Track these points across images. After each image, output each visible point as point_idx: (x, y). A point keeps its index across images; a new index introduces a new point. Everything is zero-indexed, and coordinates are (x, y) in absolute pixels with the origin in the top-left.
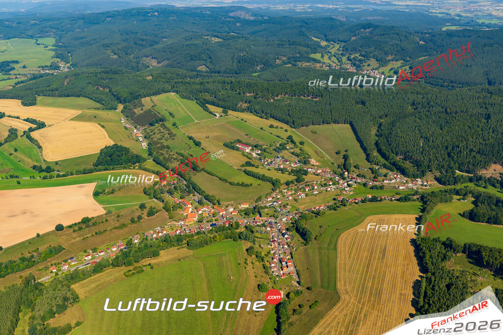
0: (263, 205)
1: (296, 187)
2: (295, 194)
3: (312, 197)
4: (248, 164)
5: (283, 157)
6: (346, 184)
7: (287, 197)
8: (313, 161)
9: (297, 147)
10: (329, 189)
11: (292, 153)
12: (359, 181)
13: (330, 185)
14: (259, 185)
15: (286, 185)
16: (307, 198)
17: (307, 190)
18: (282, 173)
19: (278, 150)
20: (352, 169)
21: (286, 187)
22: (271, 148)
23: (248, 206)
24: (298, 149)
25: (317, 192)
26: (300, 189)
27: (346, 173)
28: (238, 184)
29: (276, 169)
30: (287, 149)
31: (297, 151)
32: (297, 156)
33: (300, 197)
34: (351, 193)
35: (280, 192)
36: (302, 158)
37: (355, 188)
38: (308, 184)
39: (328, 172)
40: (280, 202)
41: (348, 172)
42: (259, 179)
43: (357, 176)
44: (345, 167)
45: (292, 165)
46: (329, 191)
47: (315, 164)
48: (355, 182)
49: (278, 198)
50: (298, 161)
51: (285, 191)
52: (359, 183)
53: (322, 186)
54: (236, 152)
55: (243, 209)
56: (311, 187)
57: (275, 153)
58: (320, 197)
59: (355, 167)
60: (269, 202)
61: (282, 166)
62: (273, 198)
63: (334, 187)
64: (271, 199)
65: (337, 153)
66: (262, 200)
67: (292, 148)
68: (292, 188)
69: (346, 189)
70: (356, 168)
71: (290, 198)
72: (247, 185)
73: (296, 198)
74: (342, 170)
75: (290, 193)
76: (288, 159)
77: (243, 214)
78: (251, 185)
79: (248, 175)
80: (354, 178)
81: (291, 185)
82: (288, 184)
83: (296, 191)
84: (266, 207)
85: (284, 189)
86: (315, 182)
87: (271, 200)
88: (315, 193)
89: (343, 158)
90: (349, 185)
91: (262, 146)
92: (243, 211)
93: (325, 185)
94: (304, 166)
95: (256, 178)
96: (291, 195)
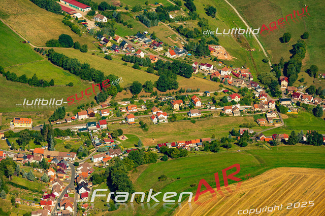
0: (63, 128)
1: (153, 98)
2: (146, 113)
3: (185, 123)
4: (65, 41)
5: (153, 37)
6: (272, 106)
7: (124, 116)
8: (219, 51)
9: (194, 18)
10: (228, 111)
11: (178, 30)
12: (306, 102)
13: (234, 103)
14: (71, 85)
15: (132, 91)
16: (172, 124)
17: (176, 106)
18: (134, 67)
19: (147, 19)
20: (302, 74)
21: (130, 95)
22: (135, 15)
23: (29, 126)
24: (196, 22)
25: (200, 115)
26: (162, 104)
27: (284, 83)
28: (23, 79)
29: (126, 59)
30: (170, 21)
31: (192, 25)
32: (187, 36)
33: (155, 120)
34: (277, 125)
35: (114, 105)
36: (195, 41)
37: (292, 115)
38: (183, 94)
39: (244, 76)
40: (105, 126)
41: (288, 81)
42: (75, 73)
43: (307, 91)
44: (287, 70)
45: (168, 54)
46: (227, 115)
47: (220, 57)
48: (298, 104)
49: (104, 118)
50: (185, 48)
51: (125, 104)
52: (306, 107)
53: (214, 102)
54: (52, 15)
55: (16, 131)
56: (188, 102)
57: (140, 26)
58: (202, 126)
59: (308, 71)
60: (81, 123)
61: (142, 55)
62: (92, 115)
63: (243, 108)
64: (86, 116)
65: (281, 40)
66: (66, 117)
67: (183, 19)
68: (143, 99)
69: (269, 115)
70: (310, 75)
71: (131, 120)
72: (41, 84)
73: (145, 122)
74: (278, 76)
75: (134, 110)
76: (165, 41)
77: (13, 141)
78: (52, 83)
79: (54, 63)
80: (298, 95)
81: (143, 93)
82: (135, 89)
83: (150, 106)
84: (69, 133)
85: (125, 100)
86: (201, 94)
87: (86, 120)
88: (194, 115)
89: (291, 51)
90: (279, 109)
91: (115, 9)
92: (17, 135)
93: (223, 102)
94: (194, 59)
95: (69, 70)
96: (136, 114)
